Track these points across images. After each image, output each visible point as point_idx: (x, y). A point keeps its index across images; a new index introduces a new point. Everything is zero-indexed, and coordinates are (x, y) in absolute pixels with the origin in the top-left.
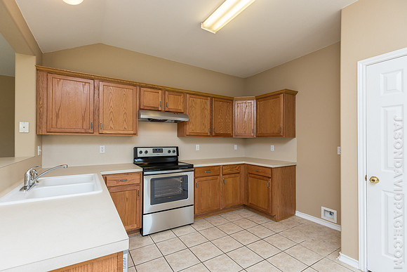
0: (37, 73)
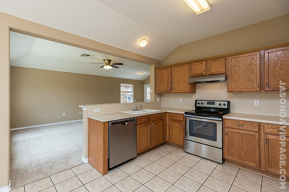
0: (155, 71)
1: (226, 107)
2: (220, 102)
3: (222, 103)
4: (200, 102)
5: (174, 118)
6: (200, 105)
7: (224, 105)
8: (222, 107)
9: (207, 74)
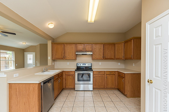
0: (52, 45)
1: (90, 66)
2: (88, 64)
3: (89, 64)
4: (79, 64)
5: (69, 74)
6: (79, 66)
7: (90, 65)
8: (89, 66)
9: (84, 50)
